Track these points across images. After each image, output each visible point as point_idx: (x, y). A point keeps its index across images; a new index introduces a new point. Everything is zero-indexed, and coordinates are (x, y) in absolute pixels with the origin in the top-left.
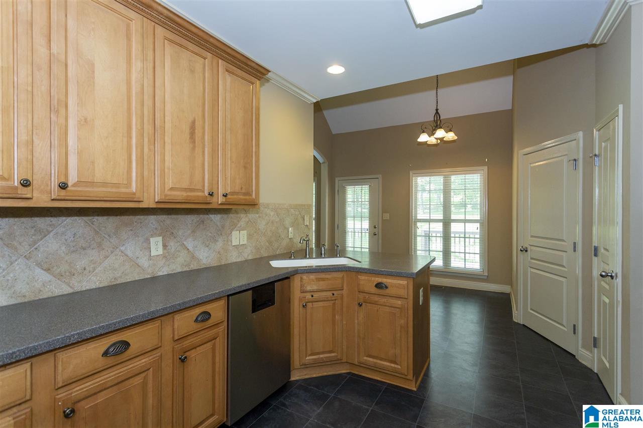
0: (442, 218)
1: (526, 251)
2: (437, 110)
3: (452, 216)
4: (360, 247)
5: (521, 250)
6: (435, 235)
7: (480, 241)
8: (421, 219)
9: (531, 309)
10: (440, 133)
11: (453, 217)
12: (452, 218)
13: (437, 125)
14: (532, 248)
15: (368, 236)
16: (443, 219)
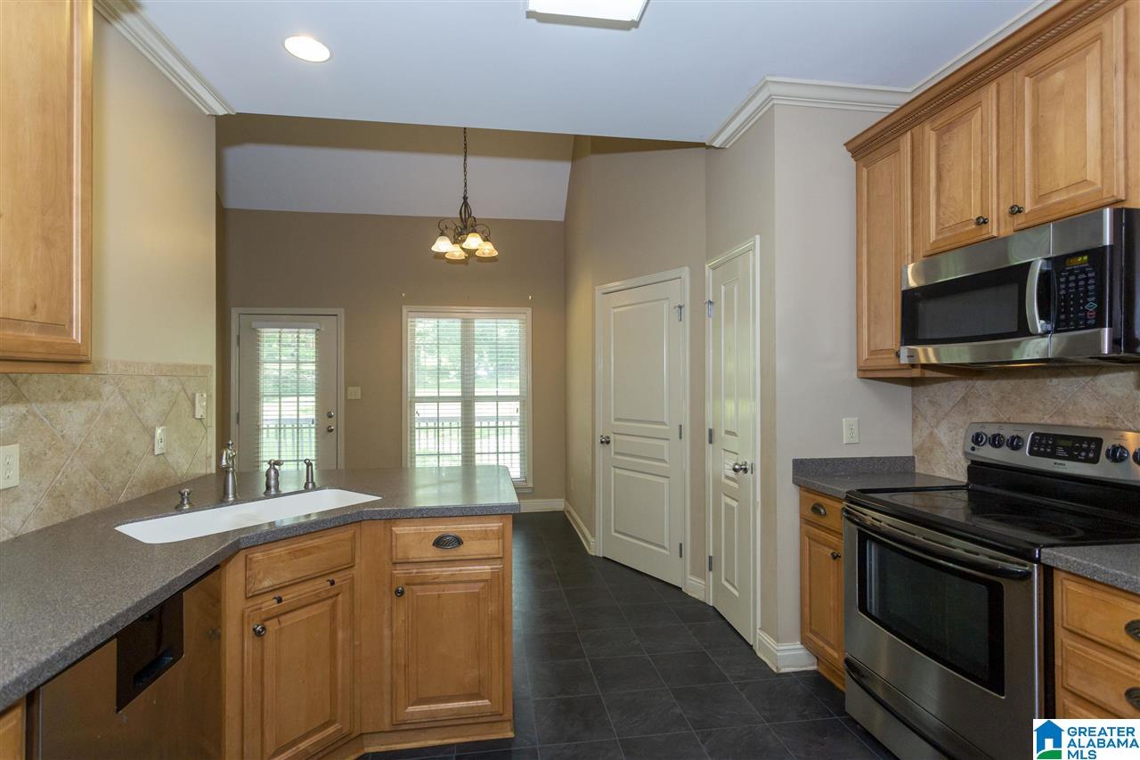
0: (460, 394)
1: (608, 442)
2: (465, 198)
3: (476, 390)
4: (296, 458)
5: (602, 442)
6: (448, 426)
7: (520, 430)
8: (422, 397)
9: (616, 531)
10: (474, 241)
11: (478, 392)
12: (476, 394)
13: (466, 227)
14: (618, 437)
15: (313, 435)
16: (463, 397)
